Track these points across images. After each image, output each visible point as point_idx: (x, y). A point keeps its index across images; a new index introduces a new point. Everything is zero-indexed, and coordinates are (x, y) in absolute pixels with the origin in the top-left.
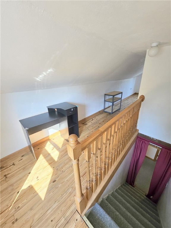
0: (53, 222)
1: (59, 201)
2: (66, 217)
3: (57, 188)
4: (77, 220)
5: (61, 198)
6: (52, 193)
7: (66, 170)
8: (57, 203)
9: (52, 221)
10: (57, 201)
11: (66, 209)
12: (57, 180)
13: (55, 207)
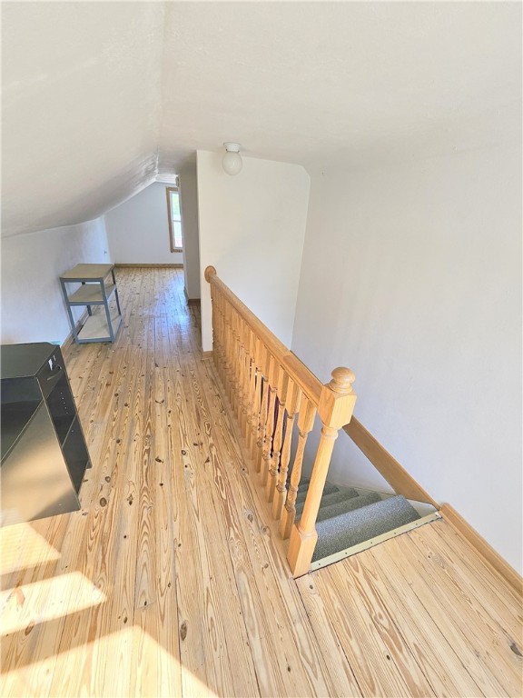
0: (294, 666)
1: (253, 630)
2: (297, 618)
3: (213, 625)
4: (311, 587)
5: (246, 619)
6: (216, 654)
7: (177, 567)
8: (254, 636)
9: (289, 669)
10: (250, 635)
11: (281, 609)
12: (184, 617)
13: (262, 647)
